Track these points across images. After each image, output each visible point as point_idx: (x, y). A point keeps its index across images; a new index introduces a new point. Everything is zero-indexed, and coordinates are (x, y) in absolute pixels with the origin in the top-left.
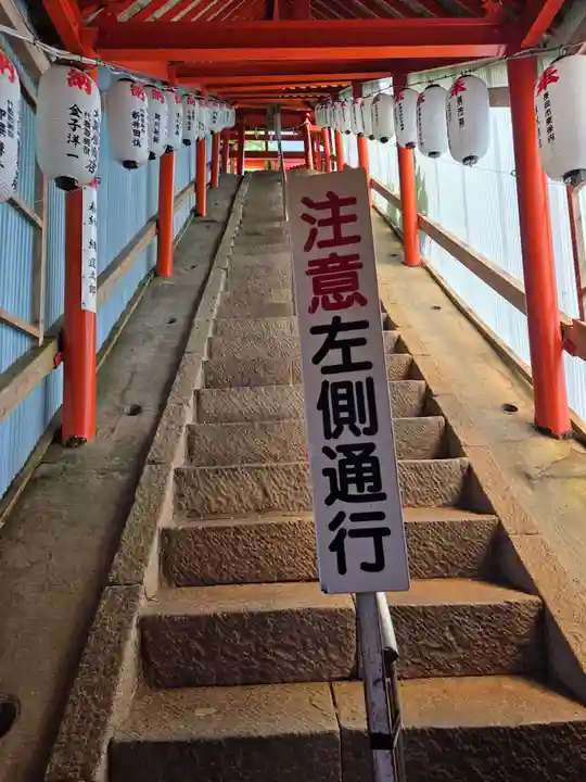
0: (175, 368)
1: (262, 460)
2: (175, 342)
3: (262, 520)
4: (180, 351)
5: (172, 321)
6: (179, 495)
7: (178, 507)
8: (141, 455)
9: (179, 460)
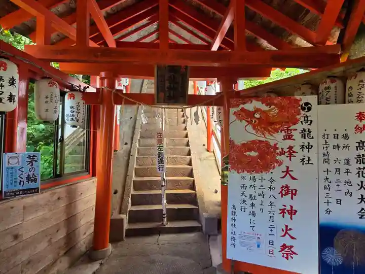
0: (133, 133)
1: (153, 155)
2: (132, 125)
3: (153, 167)
4: (134, 128)
5: (131, 118)
6: (137, 162)
7: (137, 164)
8: (129, 154)
9: (136, 155)
